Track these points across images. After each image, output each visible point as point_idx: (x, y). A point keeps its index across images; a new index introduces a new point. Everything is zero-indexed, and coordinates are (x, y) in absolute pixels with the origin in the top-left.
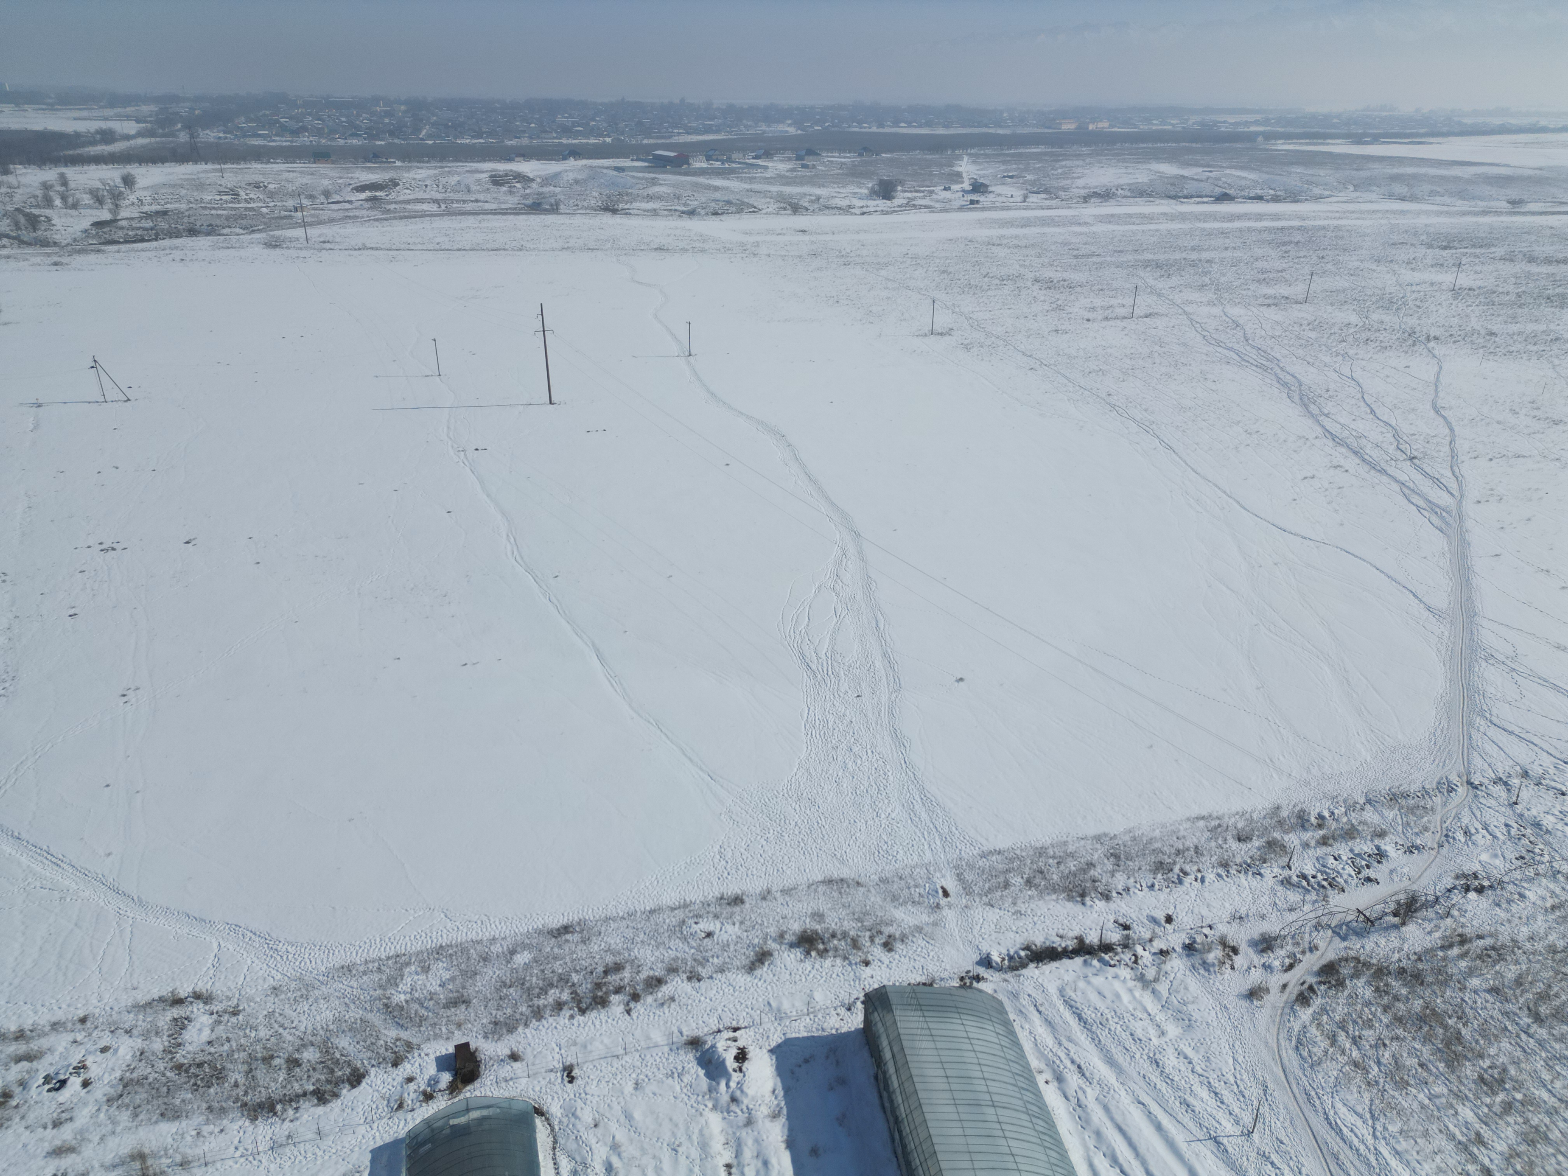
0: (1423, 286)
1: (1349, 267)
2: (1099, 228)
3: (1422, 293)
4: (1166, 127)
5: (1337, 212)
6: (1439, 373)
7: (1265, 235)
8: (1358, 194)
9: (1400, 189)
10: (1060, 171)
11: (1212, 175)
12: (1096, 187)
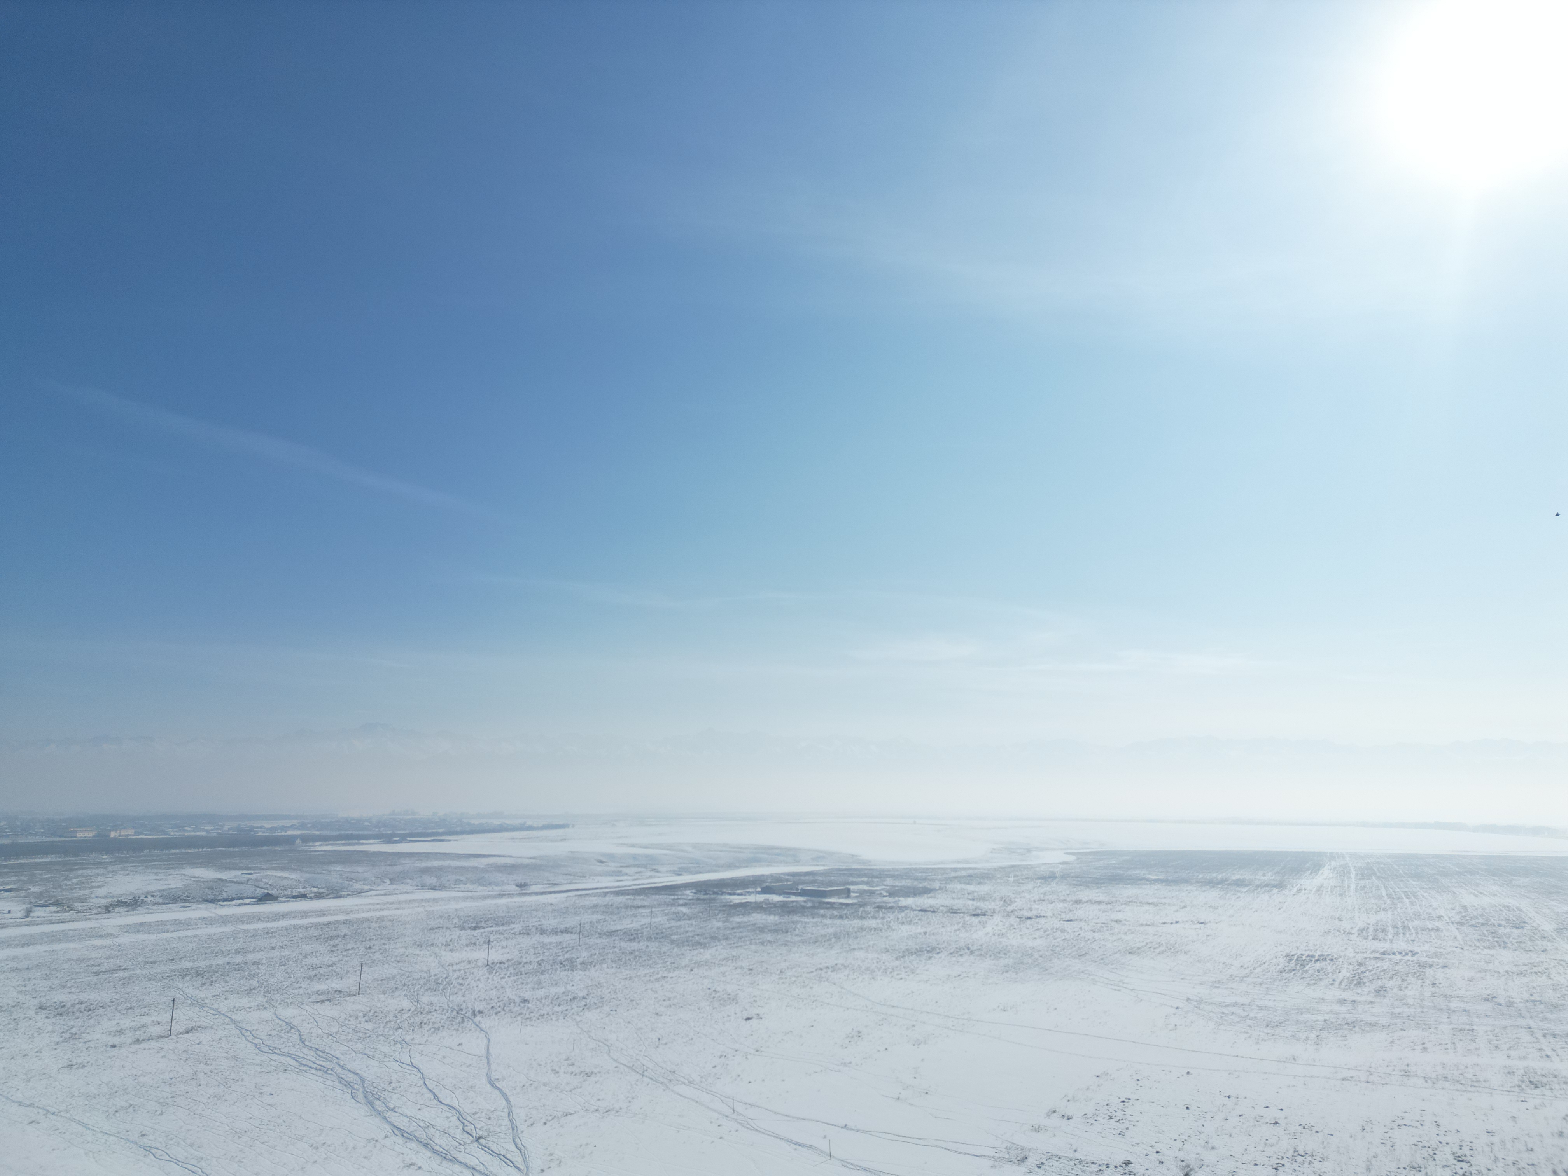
0: (462, 964)
1: (396, 954)
2: (126, 939)
3: (462, 972)
4: (199, 833)
5: (378, 904)
6: (488, 1045)
7: (312, 932)
8: (394, 886)
9: (432, 880)
10: (75, 881)
11: (253, 877)
12: (121, 895)
